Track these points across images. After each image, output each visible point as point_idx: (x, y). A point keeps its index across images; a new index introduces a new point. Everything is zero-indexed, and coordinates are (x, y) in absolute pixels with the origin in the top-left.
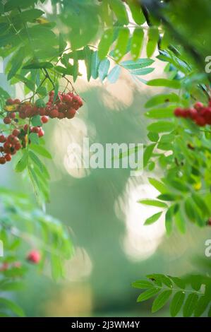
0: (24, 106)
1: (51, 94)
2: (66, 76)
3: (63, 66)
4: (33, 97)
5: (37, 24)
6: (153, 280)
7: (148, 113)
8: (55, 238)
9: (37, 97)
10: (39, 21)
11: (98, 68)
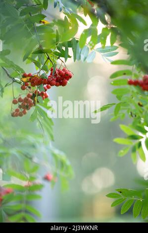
0: (34, 78)
1: (52, 70)
2: (61, 58)
3: (59, 51)
4: (39, 72)
5: (42, 24)
6: (121, 192)
7: (112, 83)
8: (62, 164)
9: (42, 72)
10: (44, 22)
11: (80, 53)
